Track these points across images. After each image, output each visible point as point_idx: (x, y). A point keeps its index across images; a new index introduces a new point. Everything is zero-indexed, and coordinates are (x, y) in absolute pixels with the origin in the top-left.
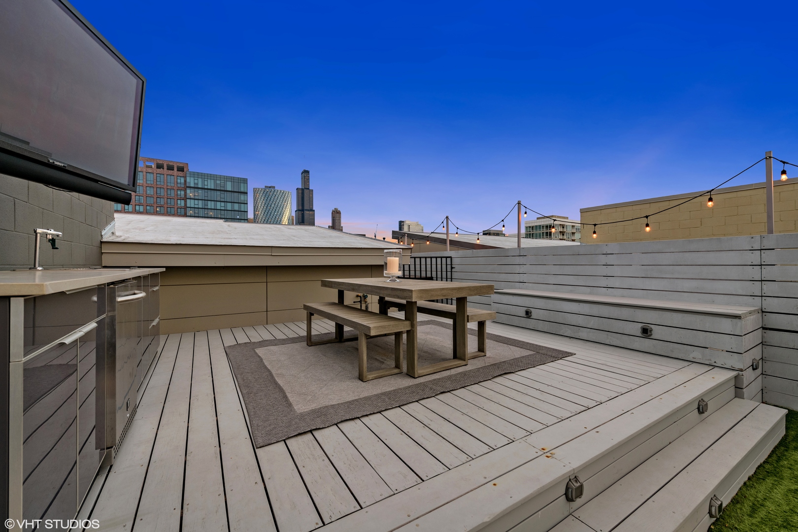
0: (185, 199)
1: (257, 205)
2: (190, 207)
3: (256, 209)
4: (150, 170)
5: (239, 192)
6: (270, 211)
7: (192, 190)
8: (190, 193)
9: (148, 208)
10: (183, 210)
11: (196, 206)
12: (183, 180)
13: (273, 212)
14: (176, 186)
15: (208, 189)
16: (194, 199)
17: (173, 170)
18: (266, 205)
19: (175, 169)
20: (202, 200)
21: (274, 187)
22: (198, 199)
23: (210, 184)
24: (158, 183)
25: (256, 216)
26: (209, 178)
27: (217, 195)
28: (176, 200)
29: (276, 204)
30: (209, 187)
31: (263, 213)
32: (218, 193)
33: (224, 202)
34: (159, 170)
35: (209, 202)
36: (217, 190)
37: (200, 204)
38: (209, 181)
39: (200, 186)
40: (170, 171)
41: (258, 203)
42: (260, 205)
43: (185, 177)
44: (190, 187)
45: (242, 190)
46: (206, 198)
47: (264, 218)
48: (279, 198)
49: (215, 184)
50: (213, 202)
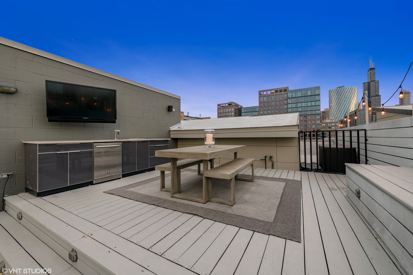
0: (287, 104)
1: (331, 100)
2: (289, 108)
3: (330, 102)
4: (273, 94)
5: (315, 95)
6: (341, 102)
7: (290, 99)
8: (290, 101)
9: (272, 111)
10: (286, 110)
11: (292, 107)
12: (286, 95)
13: (343, 102)
14: (283, 99)
15: (298, 97)
16: (291, 103)
17: (282, 92)
18: (338, 99)
19: (283, 91)
20: (295, 103)
21: (343, 86)
22: (293, 103)
23: (299, 94)
24: (276, 99)
25: (331, 107)
26: (299, 91)
27: (303, 99)
28: (283, 106)
29: (345, 97)
30: (298, 96)
31: (335, 104)
32: (303, 98)
33: (306, 102)
34: (276, 93)
35: (299, 104)
36: (302, 97)
37: (294, 105)
38: (298, 93)
39: (294, 96)
40: (280, 93)
41: (332, 99)
42: (333, 100)
43: (287, 94)
44: (289, 98)
45: (317, 93)
46: (297, 102)
47: (336, 107)
48: (348, 92)
49: (302, 94)
50: (300, 103)
